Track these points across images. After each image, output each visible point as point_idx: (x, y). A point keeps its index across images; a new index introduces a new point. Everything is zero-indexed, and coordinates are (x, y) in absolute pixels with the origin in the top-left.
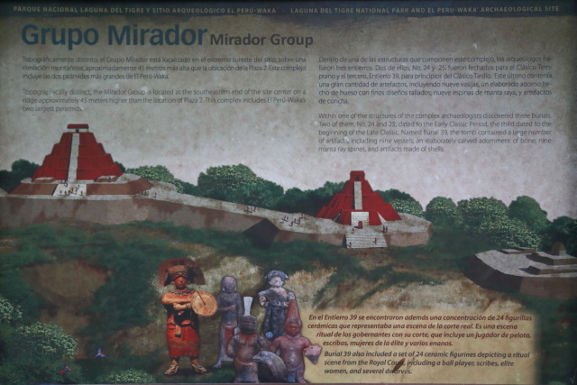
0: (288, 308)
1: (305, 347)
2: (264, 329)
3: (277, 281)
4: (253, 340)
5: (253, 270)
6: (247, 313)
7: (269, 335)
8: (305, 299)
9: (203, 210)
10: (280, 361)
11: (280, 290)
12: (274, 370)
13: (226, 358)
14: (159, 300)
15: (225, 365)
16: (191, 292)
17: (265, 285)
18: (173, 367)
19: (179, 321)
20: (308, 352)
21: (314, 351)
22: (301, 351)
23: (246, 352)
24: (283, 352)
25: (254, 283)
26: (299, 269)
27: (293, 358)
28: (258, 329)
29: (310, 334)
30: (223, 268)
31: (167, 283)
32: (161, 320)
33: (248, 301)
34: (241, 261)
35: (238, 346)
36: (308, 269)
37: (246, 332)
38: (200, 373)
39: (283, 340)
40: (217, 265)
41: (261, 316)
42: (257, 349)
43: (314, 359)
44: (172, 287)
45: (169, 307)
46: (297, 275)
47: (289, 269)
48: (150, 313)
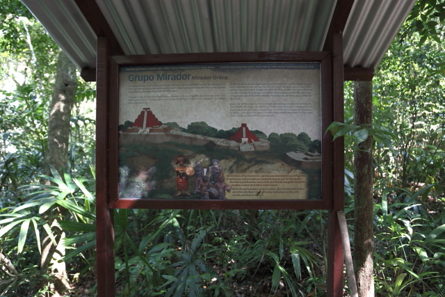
0: (219, 173)
1: (225, 186)
2: (211, 180)
3: (216, 163)
4: (207, 184)
5: (207, 159)
6: (205, 174)
7: (213, 182)
8: (225, 169)
9: (189, 138)
10: (217, 191)
11: (217, 166)
12: (215, 195)
13: (197, 190)
14: (174, 170)
15: (197, 193)
16: (185, 167)
17: (212, 164)
18: (179, 193)
19: (181, 177)
20: (227, 188)
21: (229, 188)
22: (224, 188)
23: (204, 188)
24: (218, 188)
25: (207, 164)
26: (223, 159)
27: (221, 190)
28: (209, 180)
29: (227, 182)
30: (196, 158)
31: (177, 164)
32: (175, 177)
33: (205, 170)
34: (203, 156)
35: (202, 186)
36: (227, 159)
37: (205, 181)
38: (188, 196)
39: (218, 184)
40: (194, 157)
41: (210, 175)
42: (208, 187)
43: (229, 191)
44: (179, 165)
45: (178, 172)
46: (223, 161)
47: (220, 159)
48: (171, 174)
